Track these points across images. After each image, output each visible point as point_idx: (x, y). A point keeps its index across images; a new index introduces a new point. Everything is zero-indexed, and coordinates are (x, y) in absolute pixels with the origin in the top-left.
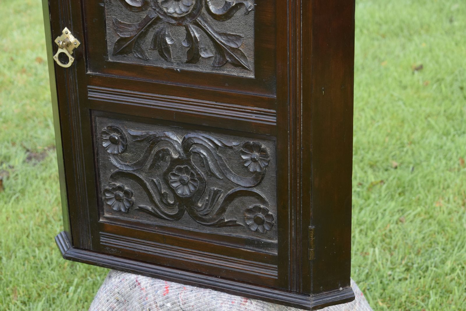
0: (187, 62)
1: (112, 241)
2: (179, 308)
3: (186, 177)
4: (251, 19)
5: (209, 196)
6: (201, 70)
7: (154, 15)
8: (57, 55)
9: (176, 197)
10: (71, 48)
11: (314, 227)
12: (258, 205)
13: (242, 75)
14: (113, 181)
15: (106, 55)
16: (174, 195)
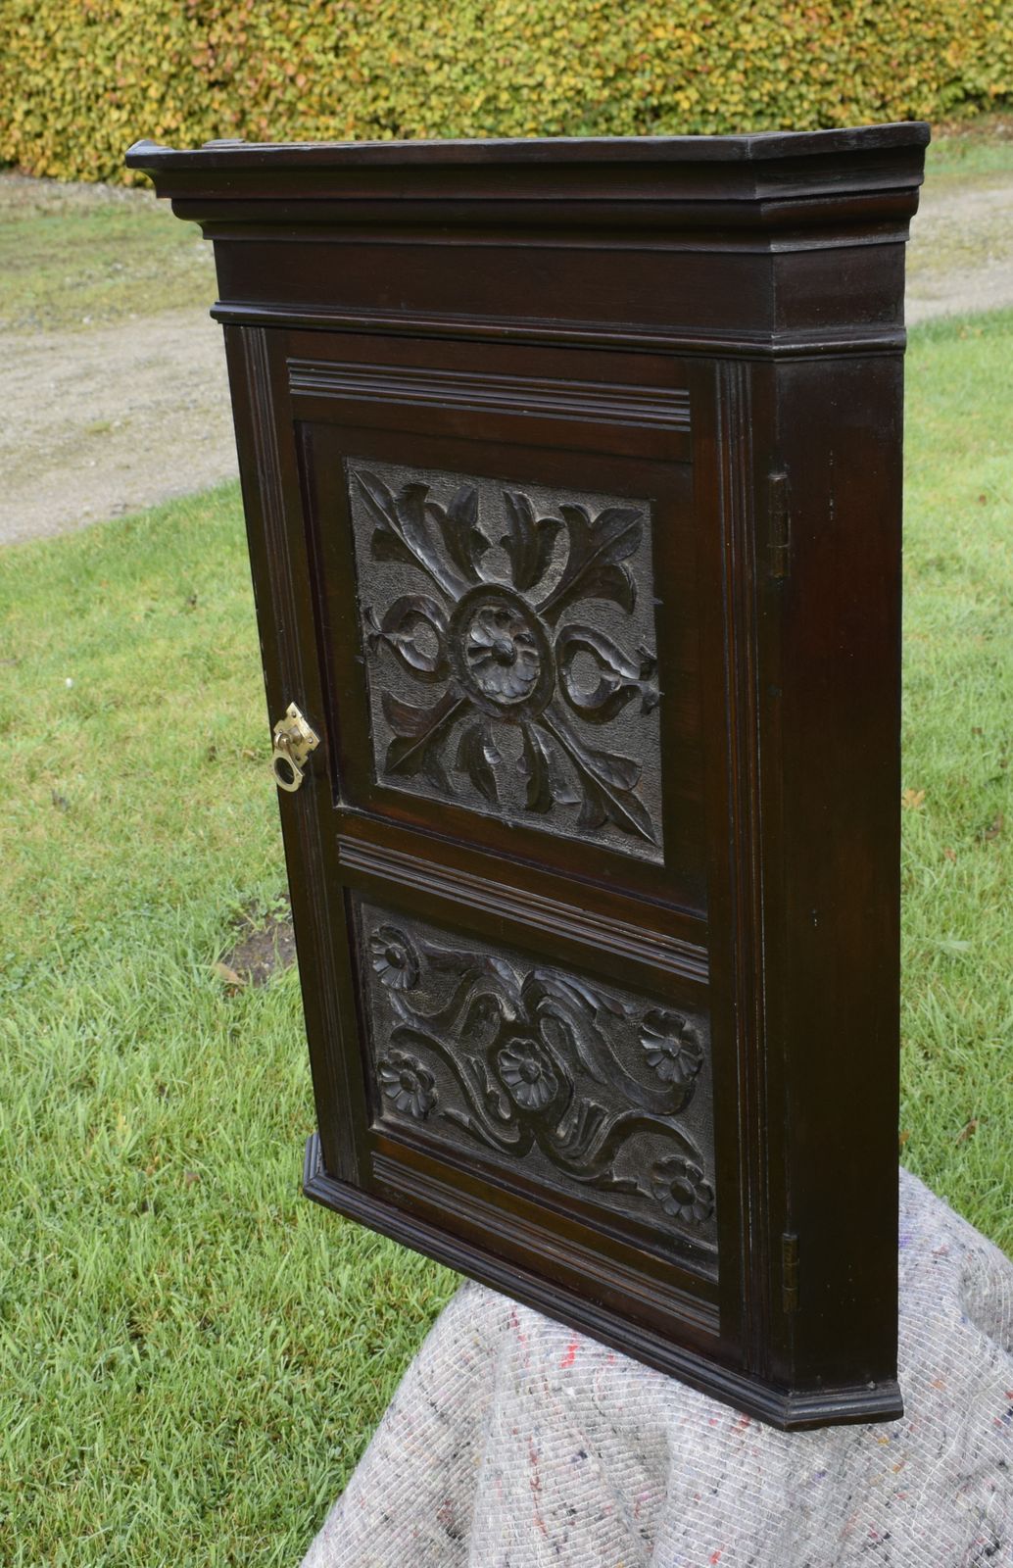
0: (527, 809)
1: (395, 1176)
3: (533, 1065)
4: (653, 723)
5: (580, 1117)
6: (556, 831)
7: (461, 695)
9: (514, 1107)
10: (302, 751)
11: (795, 1237)
12: (680, 1157)
13: (639, 852)
14: (395, 1047)
15: (372, 771)
16: (510, 1101)
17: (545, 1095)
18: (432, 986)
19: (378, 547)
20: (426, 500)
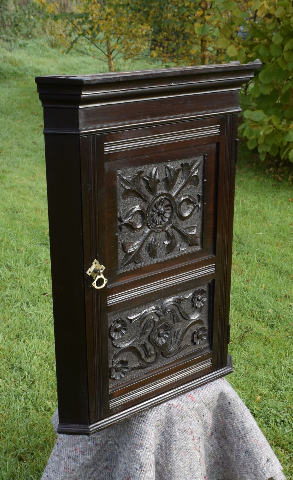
0: (166, 254)
1: (118, 402)
3: (161, 331)
7: (148, 230)
8: (95, 282)
9: (157, 347)
12: (199, 326)
13: (194, 250)
14: (115, 360)
15: (118, 269)
16: (154, 347)
17: (167, 336)
18: (130, 330)
19: (125, 195)
20: (142, 175)
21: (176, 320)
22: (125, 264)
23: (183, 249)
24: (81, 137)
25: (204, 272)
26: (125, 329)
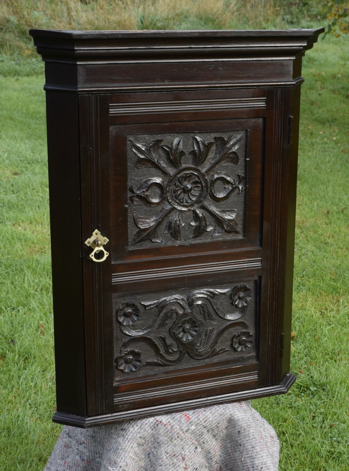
0: (194, 237)
1: (125, 398)
2: (201, 426)
5: (206, 335)
7: (169, 207)
8: (93, 253)
9: (180, 344)
13: (234, 238)
14: (124, 348)
15: (127, 245)
16: (178, 344)
17: (195, 333)
18: (144, 317)
19: (138, 164)
20: (161, 144)
21: (208, 316)
22: (137, 240)
23: (216, 235)
24: (80, 95)
25: (245, 265)
26: (137, 316)
